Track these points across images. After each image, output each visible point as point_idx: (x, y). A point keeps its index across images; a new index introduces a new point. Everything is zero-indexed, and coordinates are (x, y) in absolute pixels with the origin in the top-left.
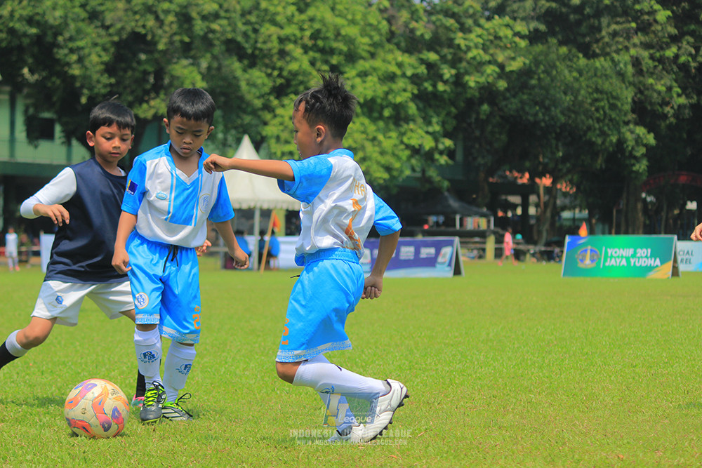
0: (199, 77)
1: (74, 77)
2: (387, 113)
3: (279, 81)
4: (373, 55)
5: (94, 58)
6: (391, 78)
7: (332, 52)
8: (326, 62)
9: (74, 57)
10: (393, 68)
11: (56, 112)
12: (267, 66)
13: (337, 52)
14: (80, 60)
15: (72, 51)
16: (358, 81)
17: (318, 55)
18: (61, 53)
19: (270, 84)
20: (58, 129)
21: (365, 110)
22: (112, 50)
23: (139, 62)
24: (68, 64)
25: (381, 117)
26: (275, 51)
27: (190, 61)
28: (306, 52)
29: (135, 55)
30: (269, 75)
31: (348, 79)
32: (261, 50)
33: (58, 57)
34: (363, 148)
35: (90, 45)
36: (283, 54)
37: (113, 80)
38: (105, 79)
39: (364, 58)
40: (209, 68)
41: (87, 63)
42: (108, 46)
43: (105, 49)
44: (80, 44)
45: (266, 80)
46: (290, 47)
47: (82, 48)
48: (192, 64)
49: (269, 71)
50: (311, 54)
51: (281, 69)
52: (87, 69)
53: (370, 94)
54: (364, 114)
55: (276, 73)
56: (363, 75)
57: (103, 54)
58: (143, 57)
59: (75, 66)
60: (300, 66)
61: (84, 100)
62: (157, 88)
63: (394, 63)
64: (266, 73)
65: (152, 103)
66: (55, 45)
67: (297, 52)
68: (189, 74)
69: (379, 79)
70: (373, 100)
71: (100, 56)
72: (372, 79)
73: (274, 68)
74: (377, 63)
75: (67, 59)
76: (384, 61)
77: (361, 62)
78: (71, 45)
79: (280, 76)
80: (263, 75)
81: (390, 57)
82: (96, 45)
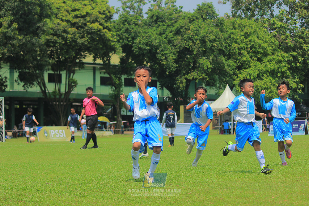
0: (209, 63)
1: (163, 64)
2: (279, 75)
3: (239, 64)
4: (273, 54)
5: (171, 57)
6: (280, 62)
7: (258, 52)
8: (256, 57)
9: (164, 57)
10: (281, 58)
11: (157, 78)
12: (234, 59)
13: (260, 53)
14: (166, 58)
15: (163, 55)
16: (268, 63)
17: (253, 54)
18: (159, 56)
19: (236, 65)
20: (158, 83)
21: (271, 74)
22: (177, 54)
23: (187, 58)
24: (162, 60)
25: (277, 76)
26: (237, 53)
27: (206, 58)
28: (248, 53)
29: (186, 56)
30: (235, 62)
31: (264, 63)
32: (232, 53)
33: (157, 57)
34: (270, 88)
35: (169, 53)
36: (240, 54)
37: (177, 66)
38: (175, 65)
39: (270, 55)
40: (213, 60)
41: (168, 59)
42: (176, 53)
43: (174, 54)
44: (166, 52)
45: (234, 64)
46: (243, 51)
47: (167, 54)
48: (207, 59)
49: (235, 60)
50: (250, 54)
51: (239, 60)
52: (168, 61)
53: (272, 68)
54: (270, 75)
55: (238, 61)
56: (270, 61)
57: (173, 56)
58: (189, 56)
59: (164, 61)
60: (247, 59)
61: (167, 73)
62: (194, 68)
63: (281, 56)
64: (234, 61)
65: (192, 74)
66: (156, 53)
67: (246, 53)
68: (205, 62)
69: (276, 62)
70: (274, 70)
71: (172, 57)
72: (273, 63)
73: (237, 59)
74: (275, 57)
75: (161, 58)
76: (277, 56)
77: (269, 56)
78: (162, 53)
79: (238, 62)
80: (233, 62)
81: (279, 54)
82: (171, 52)
